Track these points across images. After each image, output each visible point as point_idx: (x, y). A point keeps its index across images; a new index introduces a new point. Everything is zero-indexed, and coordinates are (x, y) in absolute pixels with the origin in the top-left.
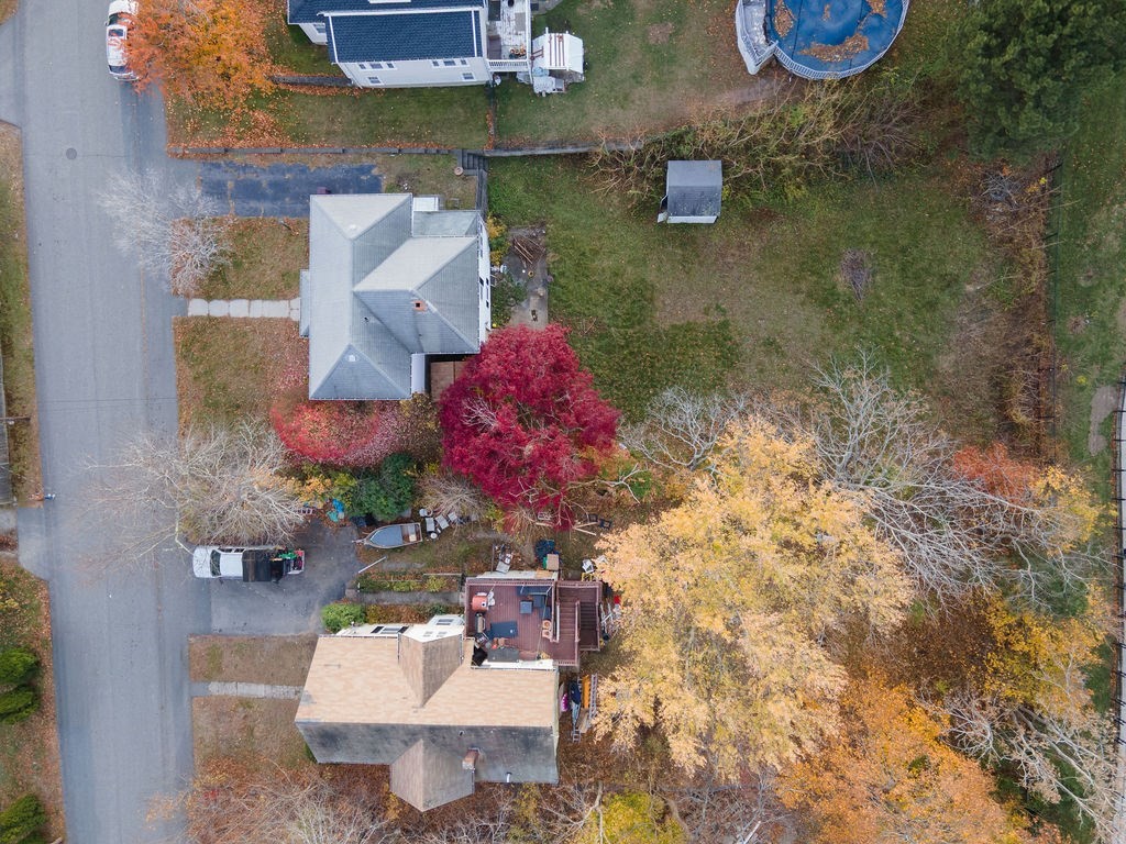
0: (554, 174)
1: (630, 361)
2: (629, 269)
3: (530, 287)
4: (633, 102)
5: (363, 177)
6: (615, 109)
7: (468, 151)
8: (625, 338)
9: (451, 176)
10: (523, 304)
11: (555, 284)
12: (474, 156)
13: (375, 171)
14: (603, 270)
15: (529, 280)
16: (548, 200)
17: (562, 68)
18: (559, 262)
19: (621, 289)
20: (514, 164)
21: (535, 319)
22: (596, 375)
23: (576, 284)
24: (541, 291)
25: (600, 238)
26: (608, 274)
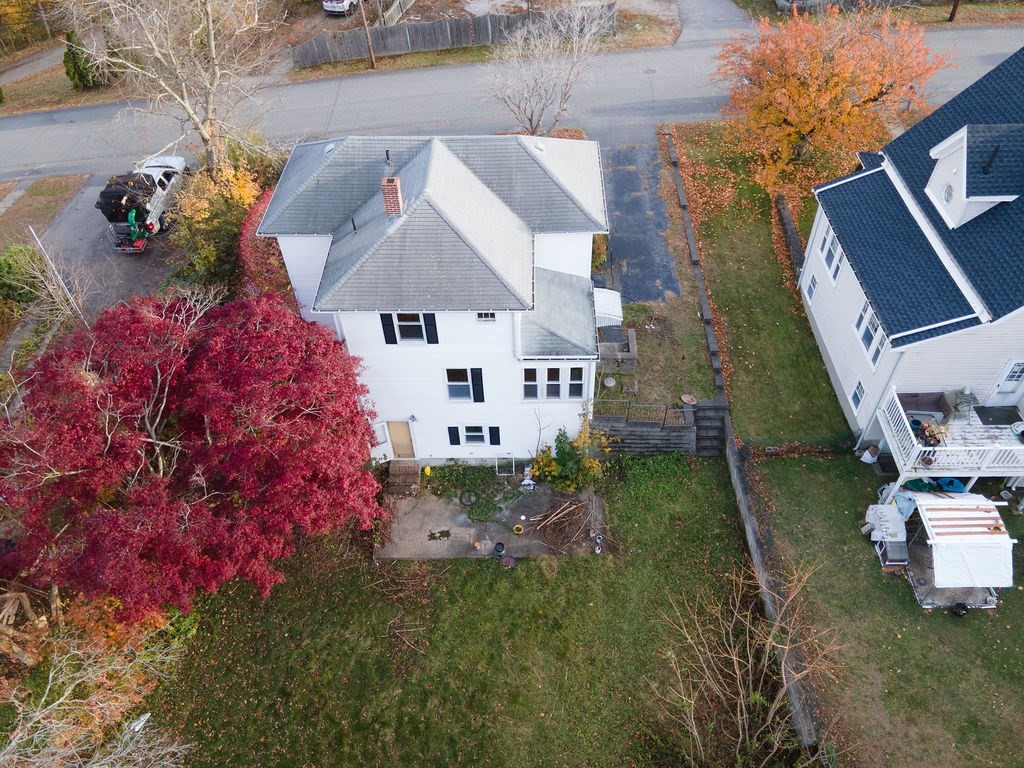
0: (712, 564)
1: (325, 733)
2: (526, 730)
3: (493, 527)
4: (911, 721)
5: (658, 282)
6: (879, 678)
7: (728, 419)
8: (375, 719)
9: (678, 389)
10: (463, 517)
11: (498, 574)
12: (722, 429)
13: (669, 294)
14: (524, 669)
15: (507, 527)
16: (660, 556)
17: (930, 531)
18: (544, 582)
19: (483, 709)
20: (720, 496)
21: (432, 537)
22: (308, 657)
23: (496, 612)
24: (485, 547)
25: (592, 661)
26: (514, 679)
